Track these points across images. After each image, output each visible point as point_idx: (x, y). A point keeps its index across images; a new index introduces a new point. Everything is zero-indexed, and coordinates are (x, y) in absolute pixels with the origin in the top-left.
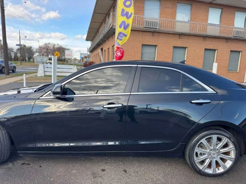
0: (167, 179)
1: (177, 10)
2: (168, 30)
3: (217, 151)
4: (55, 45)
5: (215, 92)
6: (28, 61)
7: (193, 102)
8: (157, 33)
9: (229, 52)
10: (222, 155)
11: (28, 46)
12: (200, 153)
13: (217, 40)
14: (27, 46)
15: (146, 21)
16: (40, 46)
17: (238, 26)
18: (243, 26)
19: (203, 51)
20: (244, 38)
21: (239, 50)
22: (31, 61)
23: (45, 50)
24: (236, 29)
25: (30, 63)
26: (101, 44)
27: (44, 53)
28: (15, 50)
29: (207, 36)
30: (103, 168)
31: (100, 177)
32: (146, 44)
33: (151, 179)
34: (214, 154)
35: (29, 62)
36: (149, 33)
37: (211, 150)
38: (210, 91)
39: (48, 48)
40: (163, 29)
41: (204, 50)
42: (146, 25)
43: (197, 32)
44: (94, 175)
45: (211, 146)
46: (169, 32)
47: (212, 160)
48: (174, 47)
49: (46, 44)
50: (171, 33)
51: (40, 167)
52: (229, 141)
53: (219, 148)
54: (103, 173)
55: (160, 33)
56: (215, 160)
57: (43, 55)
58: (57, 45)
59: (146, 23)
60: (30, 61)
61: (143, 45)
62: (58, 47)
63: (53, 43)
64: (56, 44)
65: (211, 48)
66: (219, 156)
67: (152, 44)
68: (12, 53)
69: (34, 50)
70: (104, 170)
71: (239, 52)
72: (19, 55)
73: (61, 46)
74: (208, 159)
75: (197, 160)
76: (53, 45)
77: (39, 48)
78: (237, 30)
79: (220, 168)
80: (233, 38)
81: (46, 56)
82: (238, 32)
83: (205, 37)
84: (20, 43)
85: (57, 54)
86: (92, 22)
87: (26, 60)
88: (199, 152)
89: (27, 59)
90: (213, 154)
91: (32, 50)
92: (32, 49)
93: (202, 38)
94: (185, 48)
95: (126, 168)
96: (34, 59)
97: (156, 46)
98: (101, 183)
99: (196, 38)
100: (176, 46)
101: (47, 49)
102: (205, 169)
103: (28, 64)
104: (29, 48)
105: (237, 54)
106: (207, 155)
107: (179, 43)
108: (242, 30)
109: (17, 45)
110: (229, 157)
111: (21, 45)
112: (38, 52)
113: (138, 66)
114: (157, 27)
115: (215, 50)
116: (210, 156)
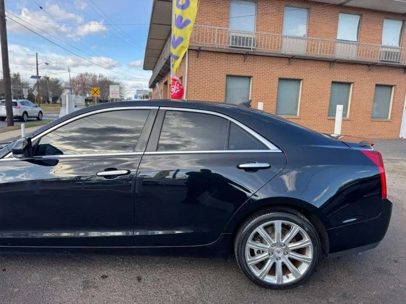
0: (202, 291)
1: (284, 18)
2: (270, 52)
3: (284, 247)
4: (95, 76)
5: (280, 151)
6: (53, 103)
7: (241, 166)
8: (250, 57)
9: (374, 87)
10: (291, 253)
11: (52, 79)
12: (257, 250)
13: (354, 67)
14: (50, 78)
15: (233, 36)
16: (72, 78)
17: (388, 43)
18: (396, 44)
19: (330, 86)
20: (397, 64)
21: (391, 84)
22: (58, 103)
23: (80, 85)
24: (384, 49)
25: (55, 106)
26: (165, 75)
27: (79, 90)
28: (31, 86)
29: (336, 60)
30: (105, 273)
31: (95, 287)
32: (233, 74)
33: (175, 292)
34: (279, 252)
35: (53, 105)
36: (238, 57)
37: (275, 245)
38: (273, 148)
39: (85, 81)
40: (261, 49)
41: (330, 83)
42: (232, 44)
43: (318, 54)
44: (87, 285)
45: (273, 238)
46: (271, 55)
47: (276, 261)
48: (280, 79)
49: (81, 76)
50: (274, 55)
51: (4, 270)
52: (301, 229)
53: (285, 242)
54: (103, 281)
55: (255, 56)
56: (280, 261)
57: (77, 94)
58: (100, 76)
59: (233, 39)
60: (56, 103)
61: (228, 76)
62: (101, 80)
63: (93, 73)
64: (98, 76)
65: (342, 81)
66: (287, 256)
67: (242, 74)
68: (24, 90)
69: (63, 85)
70: (106, 277)
71: (391, 87)
72: (35, 93)
73: (106, 78)
74: (270, 261)
75: (250, 261)
76: (92, 77)
77: (69, 82)
78: (387, 50)
79: (290, 275)
80: (379, 64)
81: (81, 95)
82: (388, 54)
83: (333, 62)
84: (38, 74)
85: (95, 92)
86: (149, 39)
87: (49, 102)
88: (256, 248)
89: (51, 100)
90: (277, 251)
91: (59, 86)
92: (59, 83)
93: (328, 64)
94: (299, 80)
95: (141, 274)
96: (61, 100)
97: (250, 77)
98: (94, 296)
99: (318, 64)
100: (283, 77)
101: (84, 84)
102: (265, 276)
103: (51, 107)
104: (54, 82)
105: (387, 90)
106: (267, 254)
107: (289, 71)
108: (395, 50)
109: (32, 77)
110: (304, 256)
111: (39, 77)
112: (69, 88)
113: (161, 108)
114: (250, 45)
115: (349, 84)
116: (272, 256)
